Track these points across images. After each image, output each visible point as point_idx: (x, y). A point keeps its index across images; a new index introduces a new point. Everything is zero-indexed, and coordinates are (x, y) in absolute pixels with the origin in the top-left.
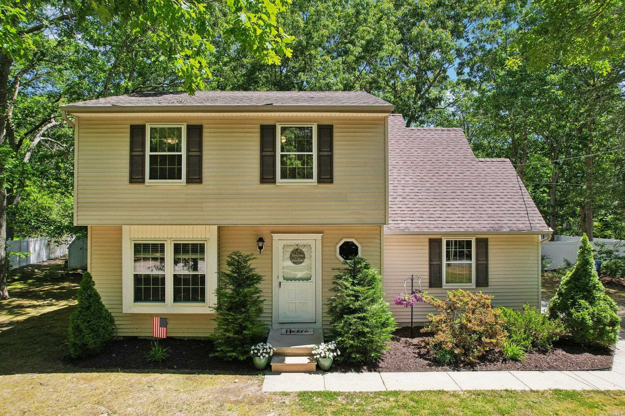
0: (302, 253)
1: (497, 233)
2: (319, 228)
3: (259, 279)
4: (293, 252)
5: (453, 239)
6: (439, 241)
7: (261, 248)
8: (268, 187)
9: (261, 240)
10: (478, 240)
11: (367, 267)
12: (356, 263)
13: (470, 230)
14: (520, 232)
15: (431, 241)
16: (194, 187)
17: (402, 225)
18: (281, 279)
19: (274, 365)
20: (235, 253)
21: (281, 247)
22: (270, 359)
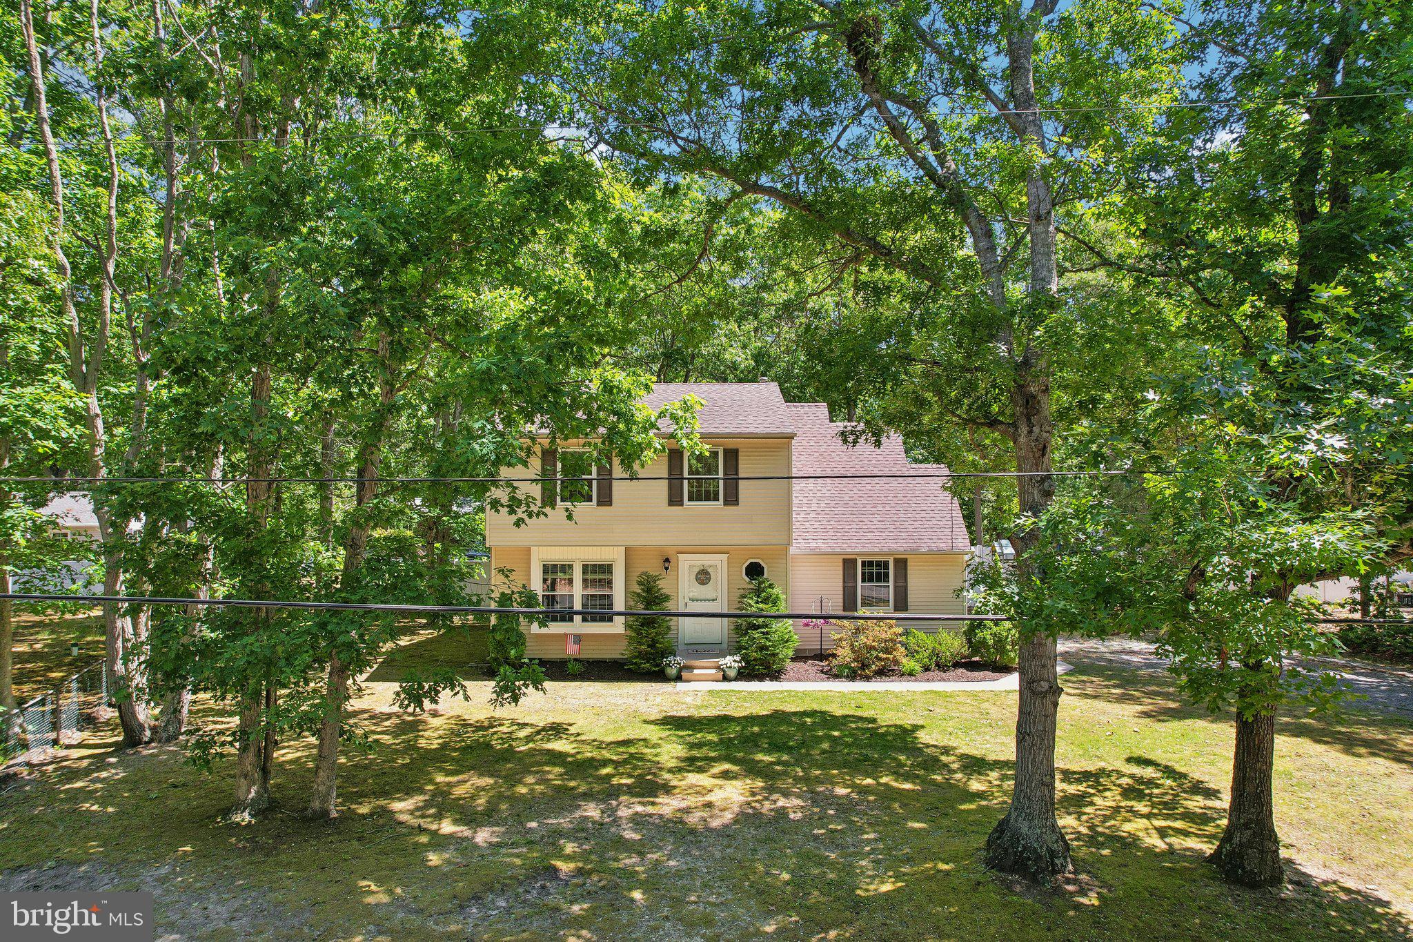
0: (707, 573)
1: (915, 552)
2: (726, 548)
3: (667, 598)
4: (698, 573)
5: (867, 559)
6: (854, 561)
7: (667, 569)
8: (676, 510)
9: (667, 560)
10: (896, 561)
11: (771, 586)
12: (760, 583)
13: (886, 549)
14: (939, 552)
15: (845, 561)
16: (605, 510)
17: (813, 544)
18: (687, 600)
19: (685, 674)
20: (644, 573)
21: (687, 567)
22: (681, 669)
